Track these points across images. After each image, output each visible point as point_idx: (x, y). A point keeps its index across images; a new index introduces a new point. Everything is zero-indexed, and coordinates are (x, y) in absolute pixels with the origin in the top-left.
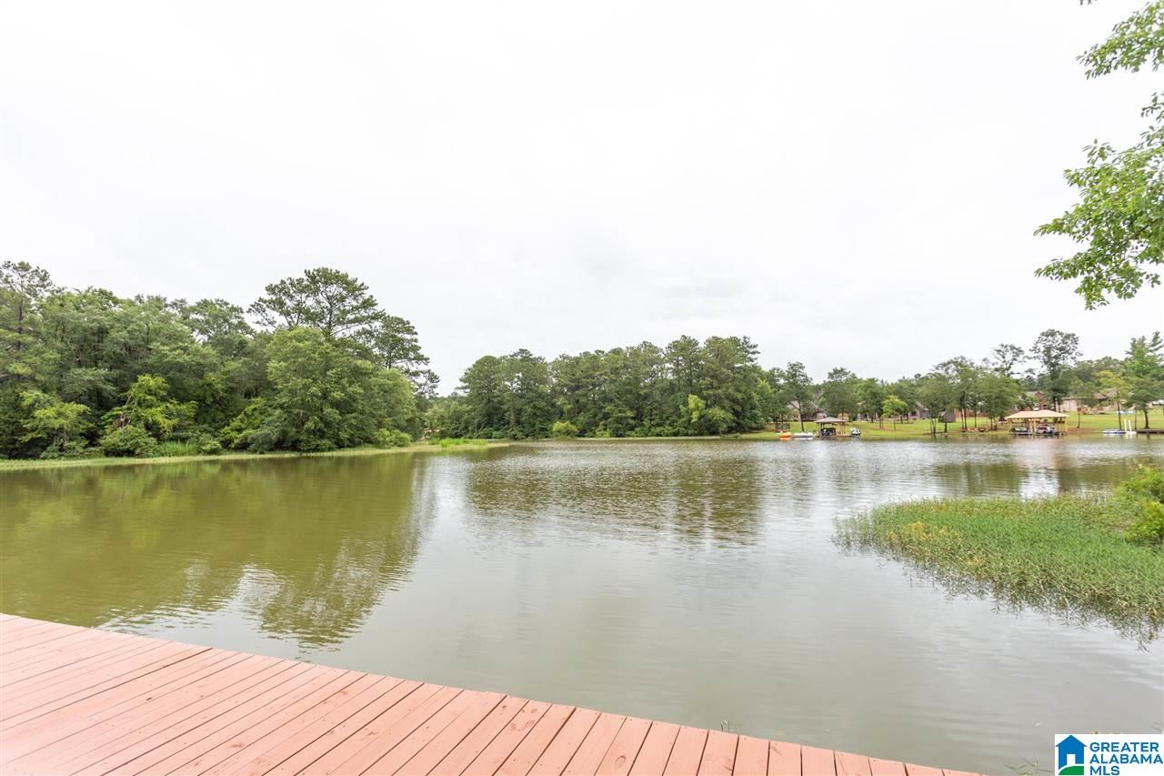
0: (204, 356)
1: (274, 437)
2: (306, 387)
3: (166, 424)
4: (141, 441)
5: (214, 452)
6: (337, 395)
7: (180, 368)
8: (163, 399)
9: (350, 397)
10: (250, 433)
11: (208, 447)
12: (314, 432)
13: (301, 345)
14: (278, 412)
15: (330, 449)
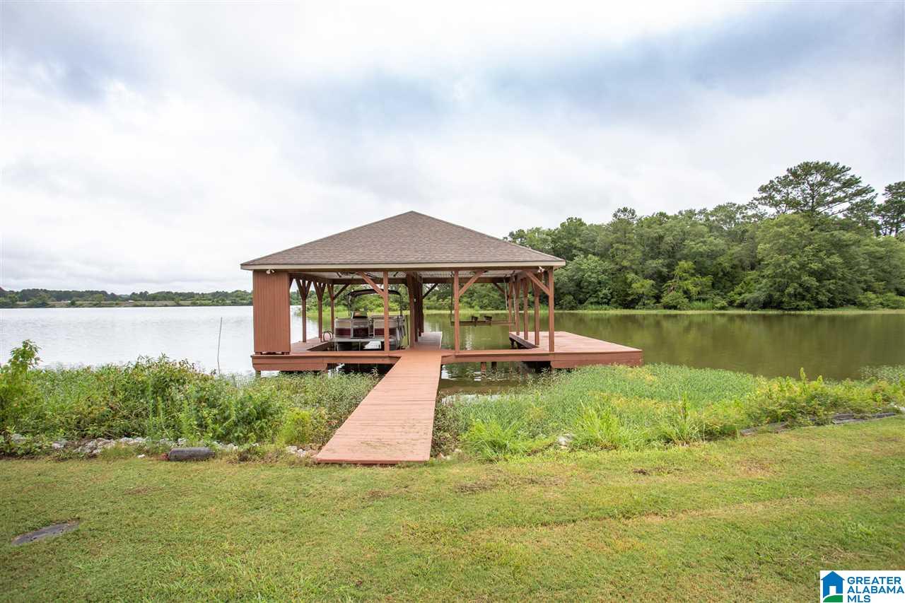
0: (716, 245)
1: (762, 299)
2: (786, 261)
3: (693, 290)
4: (680, 300)
5: (723, 308)
6: (815, 266)
7: (701, 255)
8: (693, 275)
9: (828, 266)
10: (747, 296)
11: (718, 305)
12: (795, 295)
13: (781, 230)
14: (764, 281)
15: (809, 309)
